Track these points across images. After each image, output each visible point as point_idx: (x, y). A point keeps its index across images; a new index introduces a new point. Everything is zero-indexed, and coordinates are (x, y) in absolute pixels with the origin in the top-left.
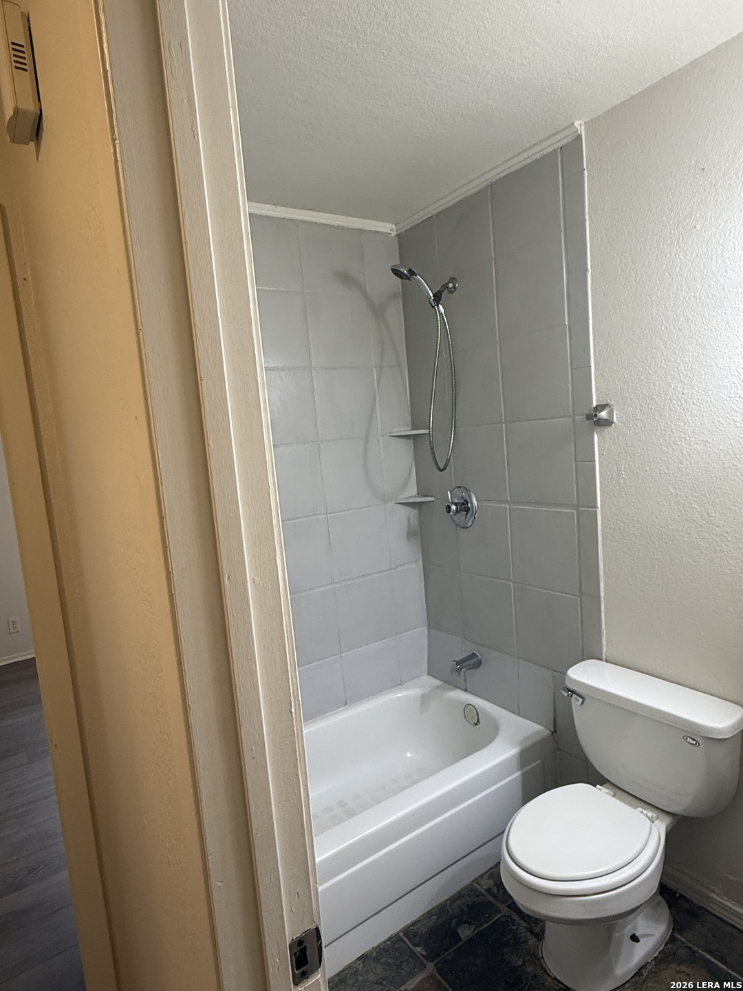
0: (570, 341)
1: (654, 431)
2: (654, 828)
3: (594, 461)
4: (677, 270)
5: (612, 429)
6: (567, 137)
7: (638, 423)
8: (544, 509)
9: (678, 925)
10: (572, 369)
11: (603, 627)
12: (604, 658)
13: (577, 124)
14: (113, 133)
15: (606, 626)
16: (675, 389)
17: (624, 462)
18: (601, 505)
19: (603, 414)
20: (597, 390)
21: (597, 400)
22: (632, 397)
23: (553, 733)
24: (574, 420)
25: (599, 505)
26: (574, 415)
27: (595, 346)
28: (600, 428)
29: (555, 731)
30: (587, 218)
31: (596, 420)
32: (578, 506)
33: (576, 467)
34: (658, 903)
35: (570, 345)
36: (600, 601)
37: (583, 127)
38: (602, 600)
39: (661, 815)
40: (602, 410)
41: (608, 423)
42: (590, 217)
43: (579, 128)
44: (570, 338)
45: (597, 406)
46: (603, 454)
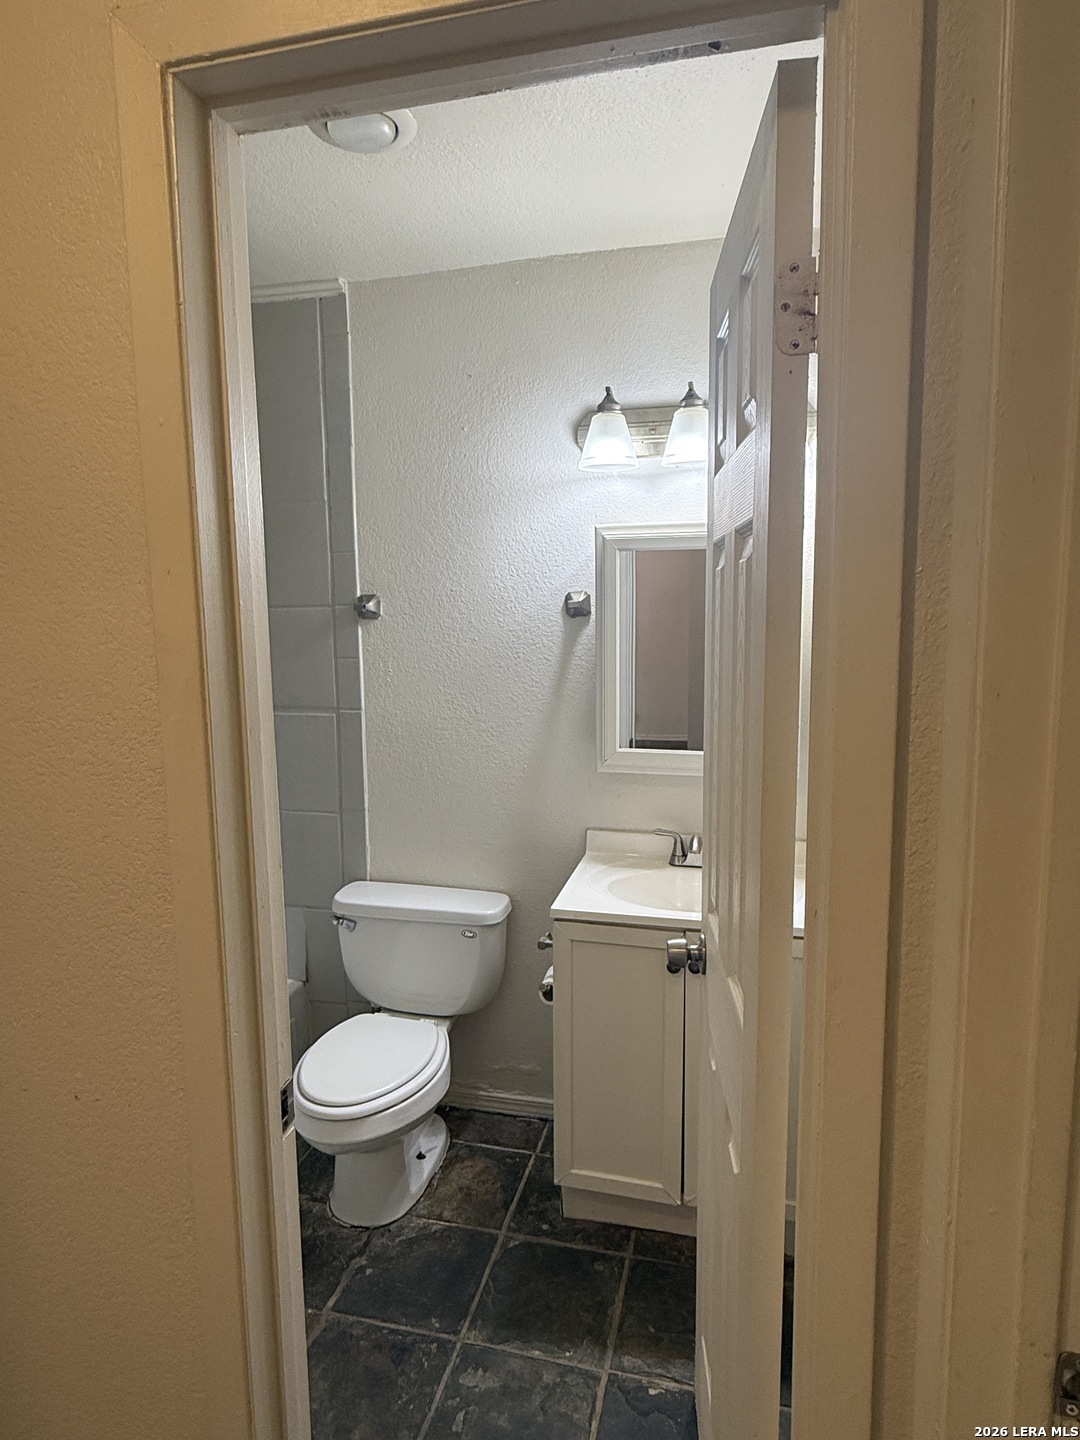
0: (330, 520)
1: (423, 627)
2: (440, 1032)
3: (358, 657)
4: (446, 466)
5: (377, 622)
6: (330, 290)
7: (407, 617)
8: (296, 714)
9: (453, 1133)
10: (332, 551)
11: (368, 843)
12: (368, 878)
13: (341, 280)
14: (178, 297)
15: (370, 841)
16: (444, 586)
17: (391, 659)
18: (365, 706)
19: (371, 606)
20: (361, 578)
21: (361, 590)
22: (401, 589)
23: (304, 982)
24: (334, 611)
25: (363, 706)
26: (334, 604)
27: (359, 529)
28: (364, 621)
29: (307, 980)
30: (351, 387)
31: (361, 611)
32: (339, 709)
33: (336, 663)
34: (435, 1119)
35: (330, 524)
36: (364, 814)
37: (347, 286)
38: (367, 812)
39: (440, 1021)
40: (369, 601)
41: (375, 615)
42: (355, 387)
43: (343, 285)
44: (330, 516)
45: (361, 596)
46: (368, 650)
